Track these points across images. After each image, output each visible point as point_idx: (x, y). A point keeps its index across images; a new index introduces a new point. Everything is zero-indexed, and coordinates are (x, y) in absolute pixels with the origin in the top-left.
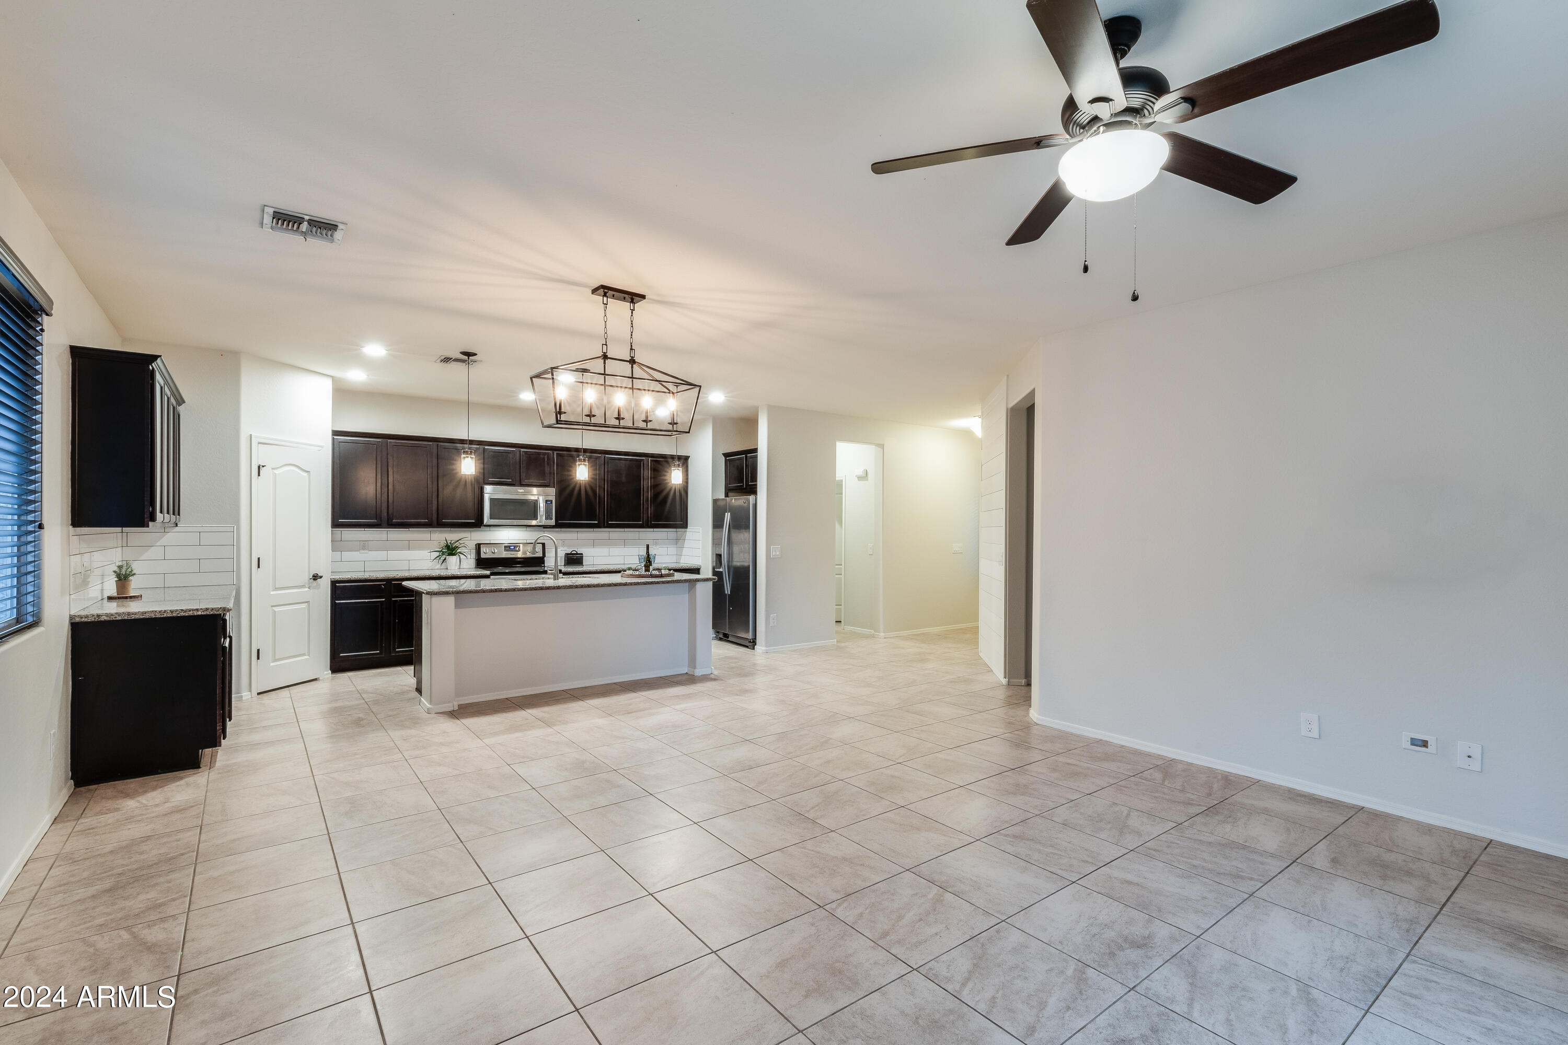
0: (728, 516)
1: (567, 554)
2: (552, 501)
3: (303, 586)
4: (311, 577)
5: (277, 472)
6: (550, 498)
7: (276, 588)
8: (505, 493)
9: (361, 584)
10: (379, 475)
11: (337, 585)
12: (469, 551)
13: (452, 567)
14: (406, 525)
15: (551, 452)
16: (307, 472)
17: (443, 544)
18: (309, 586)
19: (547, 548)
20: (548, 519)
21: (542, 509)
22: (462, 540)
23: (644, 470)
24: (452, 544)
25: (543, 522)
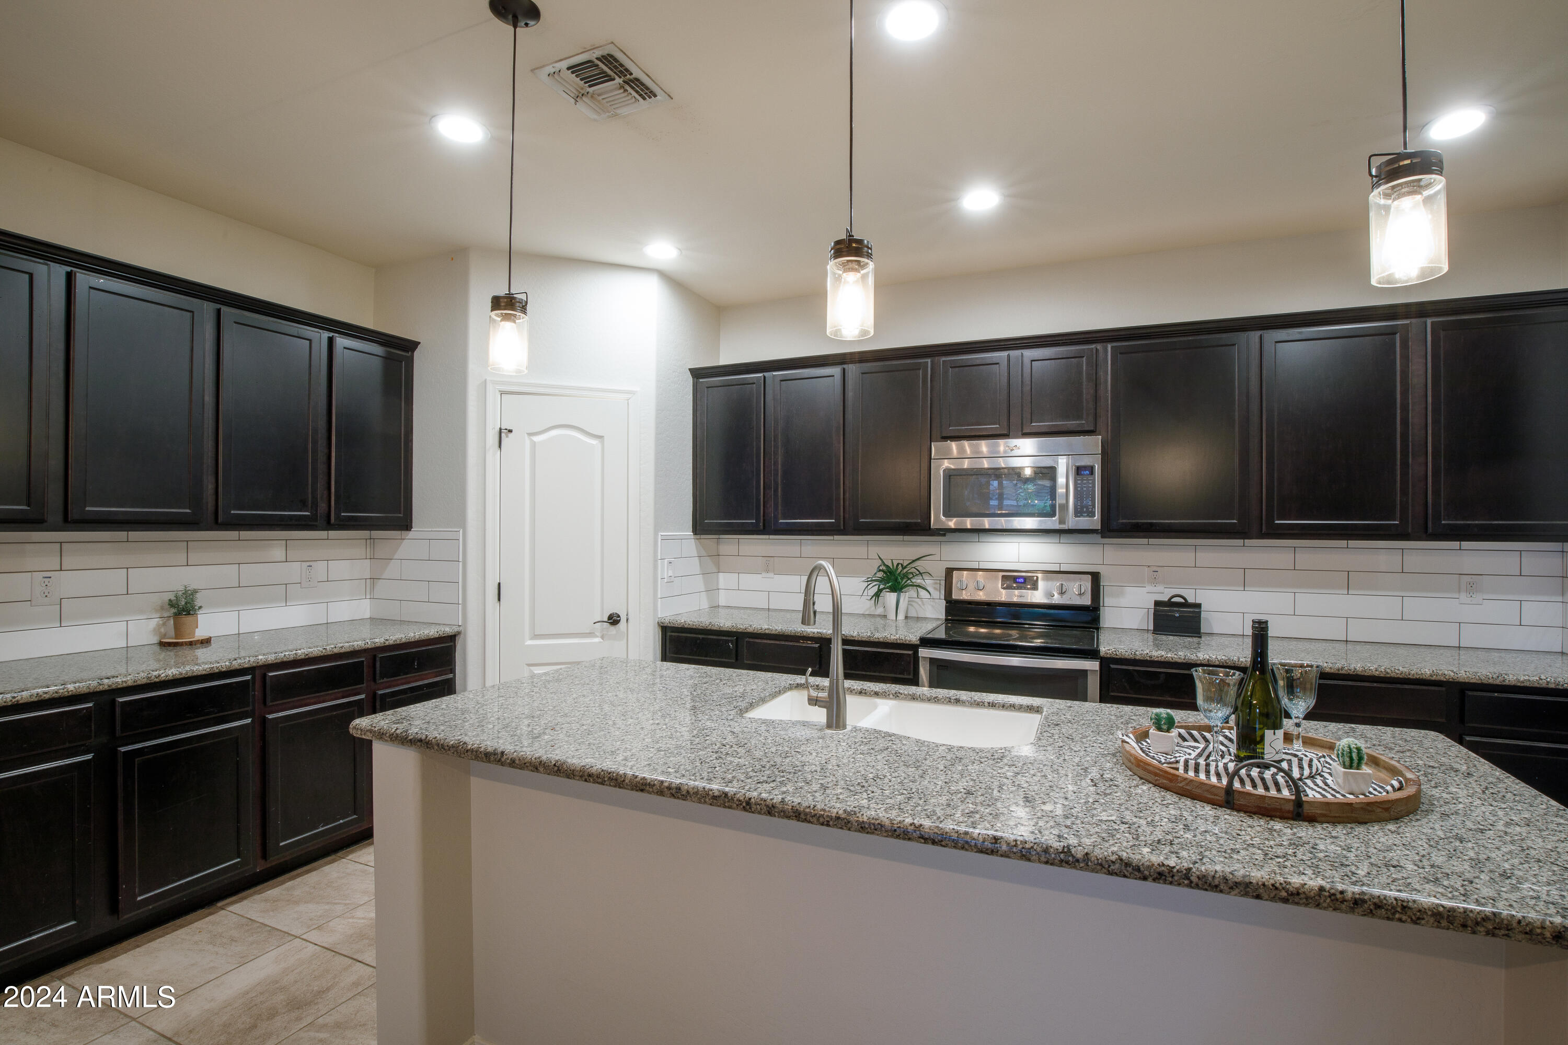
1: (1157, 604)
2: (1091, 469)
3: (591, 634)
4: (606, 619)
5: (536, 439)
6: (1085, 461)
7: (535, 635)
8: (978, 456)
9: (701, 636)
10: (758, 438)
11: (669, 634)
12: (928, 582)
13: (892, 616)
14: (799, 530)
15: (1098, 347)
16: (600, 437)
17: (884, 568)
18: (598, 634)
19: (1101, 584)
20: (1086, 515)
21: (1065, 490)
22: (914, 561)
23: (1405, 358)
24: (900, 568)
25: (1072, 522)
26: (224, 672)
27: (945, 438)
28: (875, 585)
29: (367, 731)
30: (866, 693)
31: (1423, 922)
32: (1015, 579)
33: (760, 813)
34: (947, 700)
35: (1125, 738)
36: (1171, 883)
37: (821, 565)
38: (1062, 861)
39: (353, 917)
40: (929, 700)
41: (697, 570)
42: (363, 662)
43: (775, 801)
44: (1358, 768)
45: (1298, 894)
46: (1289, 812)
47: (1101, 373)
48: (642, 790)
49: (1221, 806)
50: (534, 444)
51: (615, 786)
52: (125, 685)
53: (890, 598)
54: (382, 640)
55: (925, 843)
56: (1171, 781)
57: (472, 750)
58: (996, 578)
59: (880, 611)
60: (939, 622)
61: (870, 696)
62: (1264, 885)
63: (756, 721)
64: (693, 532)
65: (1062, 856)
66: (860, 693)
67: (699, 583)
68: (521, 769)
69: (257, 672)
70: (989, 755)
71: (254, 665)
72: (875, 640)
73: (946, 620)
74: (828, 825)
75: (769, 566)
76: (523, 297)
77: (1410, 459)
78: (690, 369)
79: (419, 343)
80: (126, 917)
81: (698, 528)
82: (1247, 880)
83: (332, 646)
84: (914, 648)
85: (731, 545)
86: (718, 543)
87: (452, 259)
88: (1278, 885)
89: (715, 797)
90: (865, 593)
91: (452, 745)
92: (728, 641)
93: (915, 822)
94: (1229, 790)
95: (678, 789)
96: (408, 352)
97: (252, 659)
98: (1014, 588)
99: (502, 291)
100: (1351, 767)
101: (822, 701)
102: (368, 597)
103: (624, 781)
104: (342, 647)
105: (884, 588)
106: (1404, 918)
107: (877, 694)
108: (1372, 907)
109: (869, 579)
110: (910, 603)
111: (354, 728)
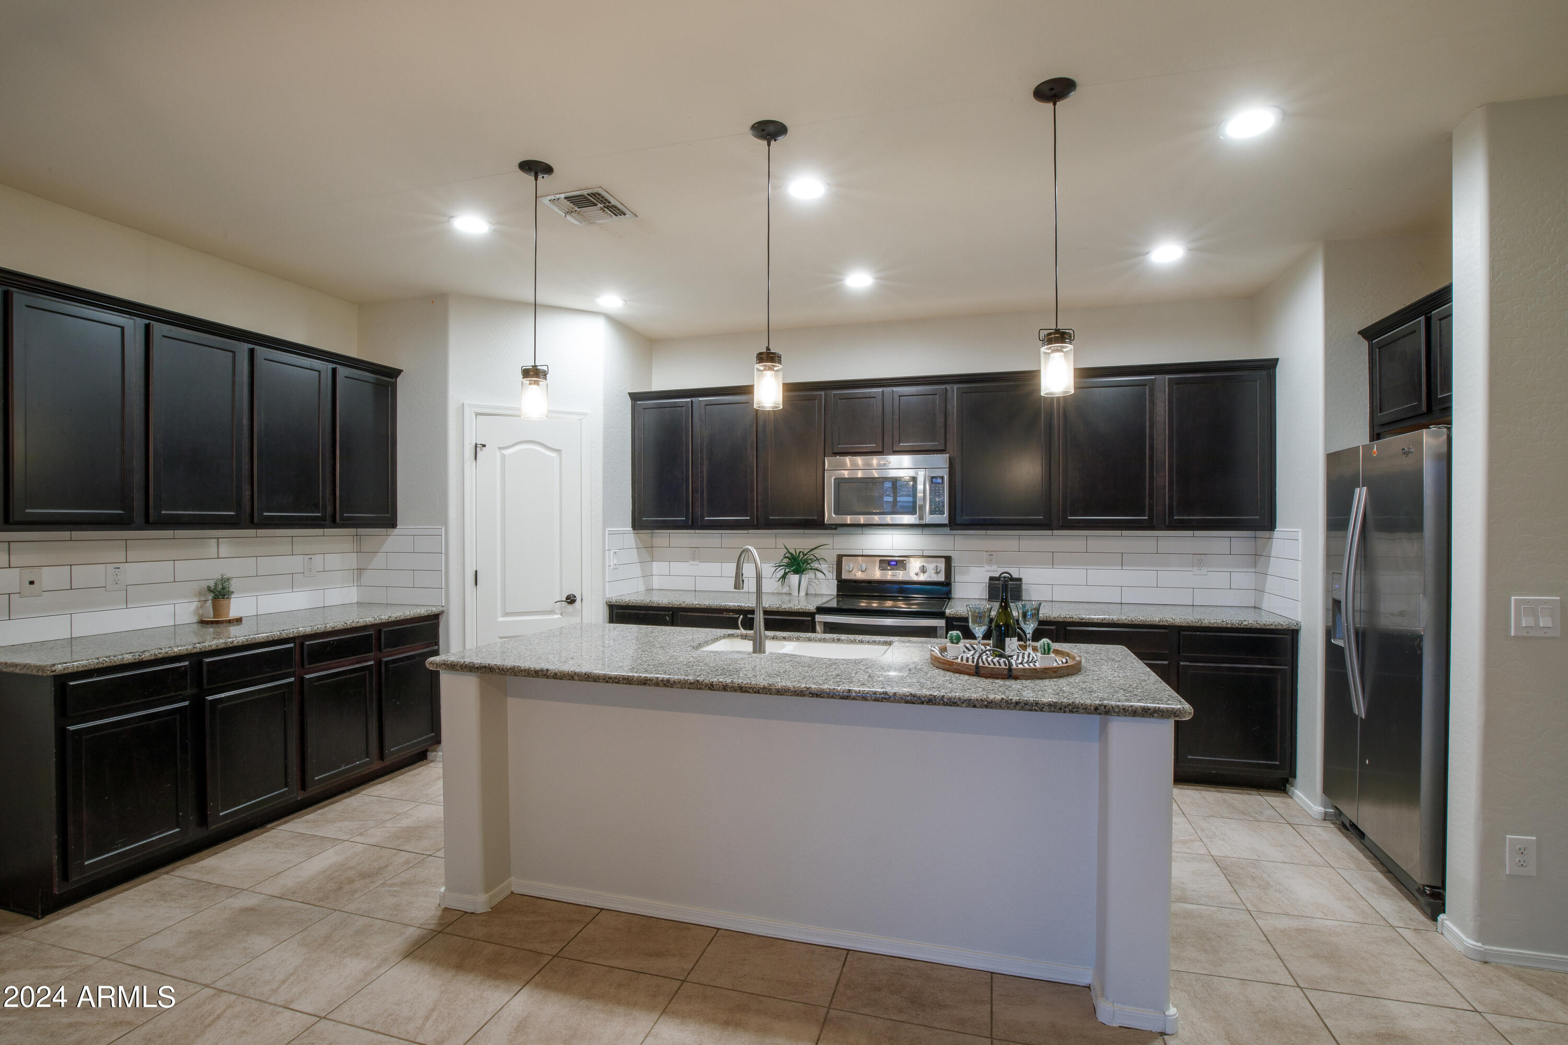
0: (1361, 495)
1: (991, 579)
2: (942, 478)
3: (552, 612)
4: (564, 599)
5: (506, 452)
6: (937, 473)
7: (506, 613)
8: (855, 468)
9: (642, 612)
10: (687, 451)
11: (615, 611)
12: (823, 566)
13: (795, 593)
14: (721, 526)
15: (948, 388)
16: (558, 451)
17: (789, 556)
18: (557, 611)
19: (952, 565)
20: (938, 513)
21: (923, 495)
22: (812, 550)
23: (1152, 402)
24: (801, 555)
25: (929, 519)
26: (276, 640)
27: (836, 454)
28: (782, 569)
29: (442, 664)
30: (777, 638)
31: (1044, 709)
32: (888, 562)
33: (718, 690)
34: (832, 640)
35: (933, 649)
36: (935, 704)
37: (748, 548)
38: (882, 698)
39: (385, 827)
40: (820, 640)
41: (636, 559)
42: (372, 634)
43: (727, 682)
44: (1048, 654)
45: (992, 702)
46: (1005, 675)
47: (949, 407)
48: (645, 684)
49: (973, 676)
50: (503, 457)
51: (627, 684)
52: (210, 648)
53: (794, 578)
54: (387, 617)
55: (812, 697)
56: (950, 665)
57: (525, 670)
58: (875, 562)
59: (786, 590)
60: (832, 597)
61: (780, 640)
62: (977, 700)
63: (706, 651)
64: (632, 528)
65: (883, 696)
66: (773, 638)
67: (636, 570)
68: (560, 679)
69: (297, 641)
70: (853, 662)
71: (297, 635)
72: (782, 610)
73: (838, 595)
74: (759, 693)
75: (695, 555)
76: (545, 368)
77: (1155, 474)
78: (629, 393)
79: (402, 371)
80: (213, 827)
81: (636, 524)
82: (969, 698)
83: (351, 621)
84: (812, 615)
85: (663, 538)
86: (652, 537)
87: (433, 302)
88: (983, 699)
89: (691, 683)
90: (774, 576)
91: (510, 668)
92: (665, 615)
93: (807, 686)
94: (977, 666)
95: (668, 681)
96: (392, 378)
97: (295, 631)
98: (889, 570)
99: (529, 364)
100: (1045, 654)
101: (750, 636)
102: (355, 584)
103: (633, 679)
104: (358, 622)
105: (789, 572)
106: (1036, 708)
107: (784, 638)
108: (1023, 705)
109: (777, 565)
110: (809, 583)
111: (431, 663)
